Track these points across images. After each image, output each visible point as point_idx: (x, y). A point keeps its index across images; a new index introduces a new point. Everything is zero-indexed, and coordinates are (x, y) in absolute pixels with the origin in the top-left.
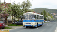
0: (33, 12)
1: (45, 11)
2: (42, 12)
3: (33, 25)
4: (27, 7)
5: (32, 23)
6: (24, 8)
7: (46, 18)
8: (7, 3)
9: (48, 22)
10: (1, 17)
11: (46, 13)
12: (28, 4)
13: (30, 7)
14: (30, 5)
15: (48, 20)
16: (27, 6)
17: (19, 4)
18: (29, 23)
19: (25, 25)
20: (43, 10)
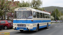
0: (44, 11)
1: (57, 10)
2: (54, 11)
3: (29, 28)
4: (37, 6)
5: (27, 24)
6: (34, 6)
7: (59, 17)
8: (16, 2)
9: (60, 22)
10: (9, 16)
11: (58, 12)
12: (38, 2)
13: (41, 5)
14: (41, 3)
15: (61, 20)
16: (37, 4)
17: (28, 3)
18: (23, 25)
19: (15, 28)
20: (55, 8)
